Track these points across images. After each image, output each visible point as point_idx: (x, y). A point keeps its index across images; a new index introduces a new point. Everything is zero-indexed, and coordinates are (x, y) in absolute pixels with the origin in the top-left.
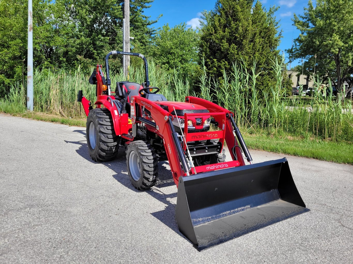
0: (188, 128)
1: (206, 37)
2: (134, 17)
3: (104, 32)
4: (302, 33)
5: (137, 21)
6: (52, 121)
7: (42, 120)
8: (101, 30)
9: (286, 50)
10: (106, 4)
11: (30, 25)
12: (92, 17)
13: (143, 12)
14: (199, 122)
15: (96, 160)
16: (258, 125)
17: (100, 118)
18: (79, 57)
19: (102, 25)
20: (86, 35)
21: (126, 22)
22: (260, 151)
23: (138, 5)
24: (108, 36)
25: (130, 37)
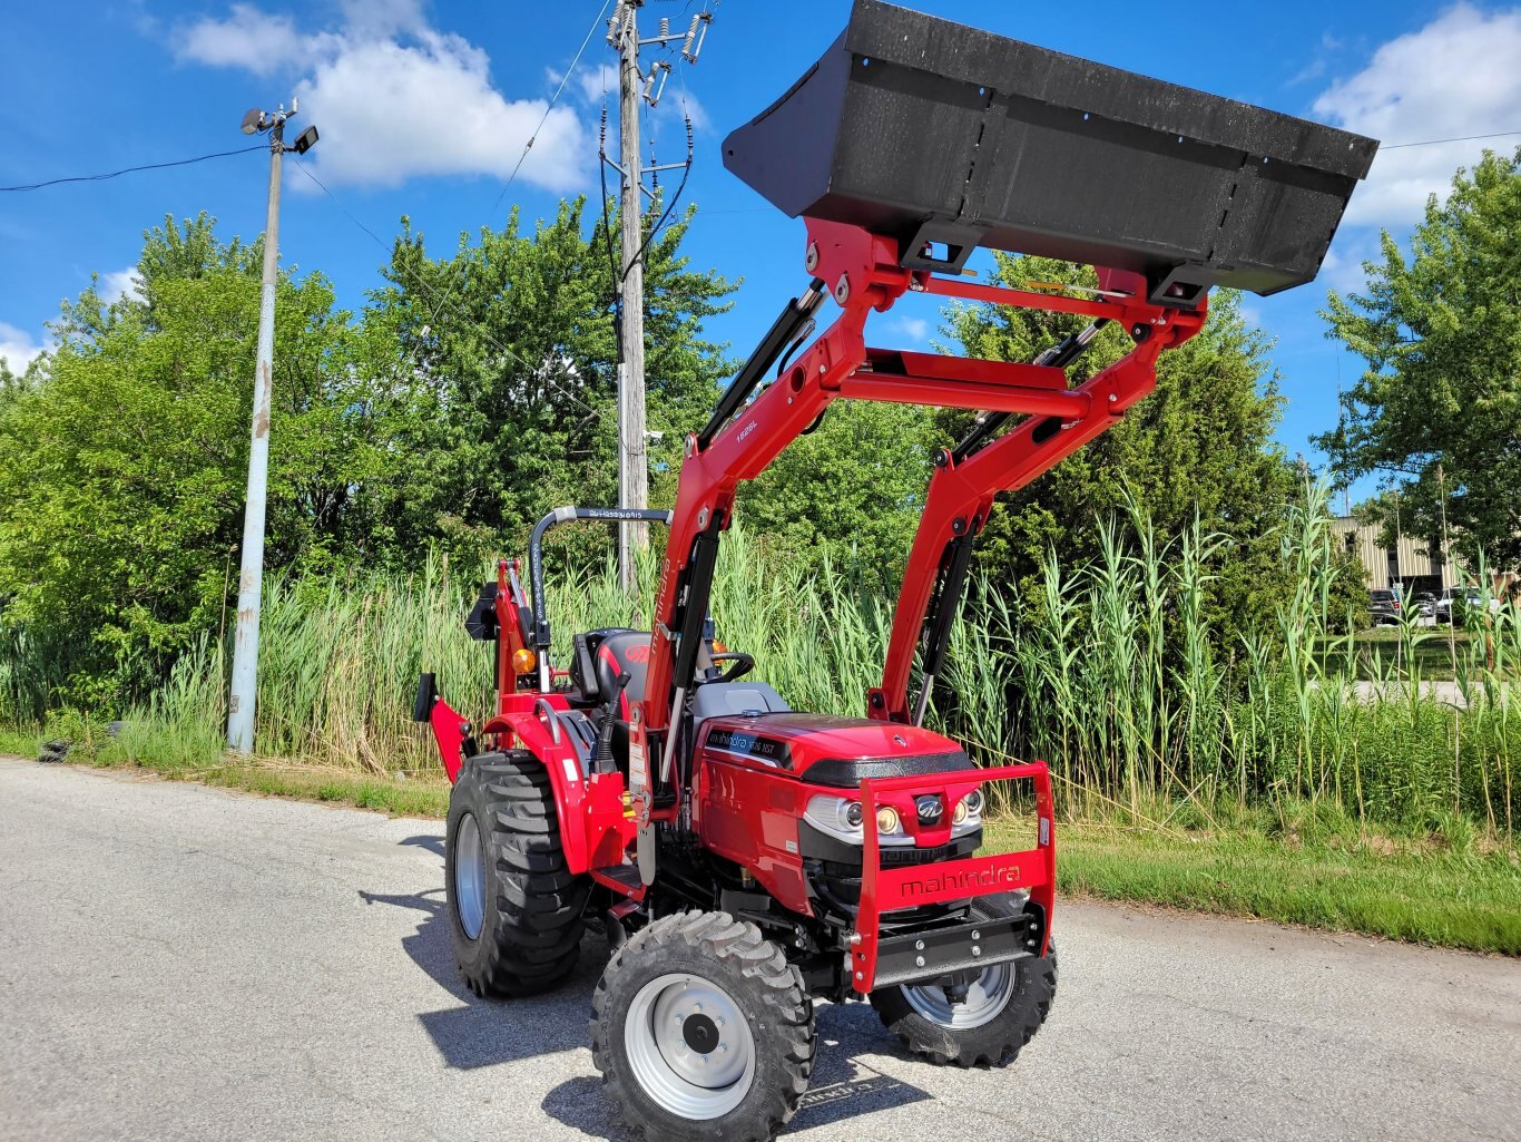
0: (882, 841)
1: (953, 417)
2: (666, 353)
3: (548, 414)
4: (1376, 368)
5: (676, 365)
6: (323, 799)
7: (280, 794)
8: (536, 409)
9: (1312, 439)
10: (556, 312)
11: (262, 415)
12: (502, 362)
13: (699, 330)
14: (929, 810)
15: (483, 990)
16: (1224, 785)
17: (504, 798)
18: (446, 521)
19: (541, 391)
20: (477, 432)
21: (632, 374)
22: (1240, 921)
23: (679, 306)
24: (565, 429)
25: (645, 433)
